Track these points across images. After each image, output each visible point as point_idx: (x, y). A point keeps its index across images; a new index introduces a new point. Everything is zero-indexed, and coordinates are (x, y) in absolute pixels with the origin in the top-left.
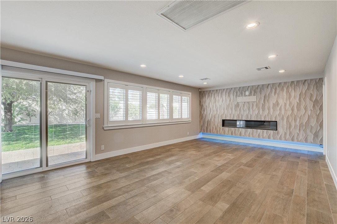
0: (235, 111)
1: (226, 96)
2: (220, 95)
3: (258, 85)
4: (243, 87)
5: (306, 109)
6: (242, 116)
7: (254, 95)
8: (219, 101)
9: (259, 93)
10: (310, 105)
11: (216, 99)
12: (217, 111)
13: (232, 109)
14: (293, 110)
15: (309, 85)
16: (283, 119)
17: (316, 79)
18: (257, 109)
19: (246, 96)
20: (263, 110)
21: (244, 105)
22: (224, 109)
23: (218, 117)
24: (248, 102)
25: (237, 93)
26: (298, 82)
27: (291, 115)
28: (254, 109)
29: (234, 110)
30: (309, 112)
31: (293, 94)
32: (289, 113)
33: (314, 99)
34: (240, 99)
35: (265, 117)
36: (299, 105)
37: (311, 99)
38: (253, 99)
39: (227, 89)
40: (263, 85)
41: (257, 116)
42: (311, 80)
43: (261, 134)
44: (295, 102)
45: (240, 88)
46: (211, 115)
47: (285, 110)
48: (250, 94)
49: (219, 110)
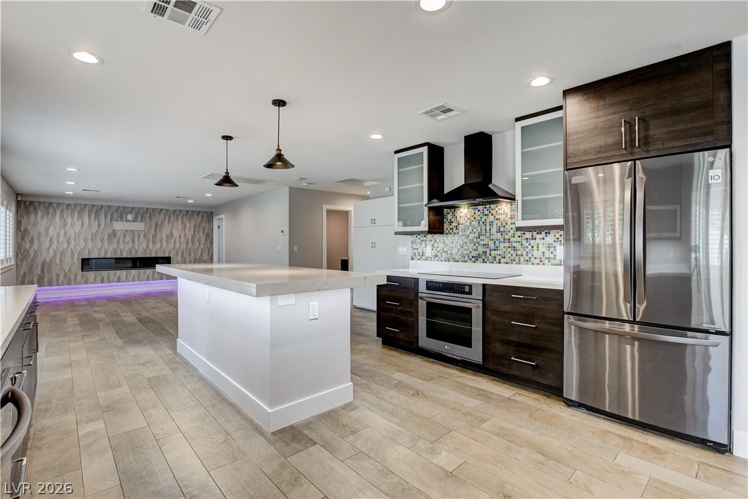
0: (109, 243)
1: (89, 218)
2: (76, 214)
3: (148, 209)
4: (124, 207)
5: (199, 242)
6: (121, 252)
7: (141, 221)
8: (72, 225)
9: (148, 220)
10: (203, 237)
11: (65, 222)
12: (69, 242)
13: (102, 241)
14: (187, 243)
15: (202, 217)
16: (177, 253)
17: (208, 212)
18: (145, 241)
19: (129, 221)
20: (154, 243)
21: (125, 235)
22: (86, 241)
23: (72, 254)
24: (132, 231)
25: (112, 214)
26: (193, 212)
27: (186, 249)
28: (141, 241)
29: (106, 243)
30: (202, 246)
31: (188, 225)
32: (184, 246)
33: (206, 232)
34: (118, 226)
35: (156, 252)
36: (193, 237)
37: (204, 233)
38: (139, 226)
39: (93, 206)
40: (154, 209)
41: (145, 250)
42: (204, 212)
43: (151, 275)
44: (190, 233)
45: (118, 207)
46: (51, 251)
47: (180, 243)
48: (135, 220)
49: (73, 242)
